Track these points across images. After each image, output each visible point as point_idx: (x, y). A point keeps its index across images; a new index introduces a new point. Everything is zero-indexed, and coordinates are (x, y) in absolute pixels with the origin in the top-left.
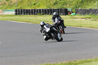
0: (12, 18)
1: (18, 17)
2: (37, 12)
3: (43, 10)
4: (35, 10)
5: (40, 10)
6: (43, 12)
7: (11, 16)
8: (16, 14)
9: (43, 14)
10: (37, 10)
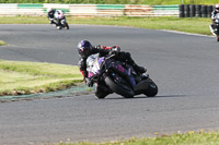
0: (173, 23)
1: (186, 22)
7: (170, 19)
8: (182, 16)
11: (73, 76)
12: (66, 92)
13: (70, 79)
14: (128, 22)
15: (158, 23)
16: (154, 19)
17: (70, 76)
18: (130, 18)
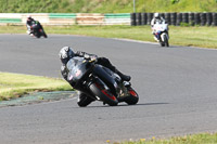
0: (125, 32)
1: (137, 30)
2: (181, 19)
3: (193, 14)
4: (175, 14)
5: (187, 15)
6: (193, 19)
7: (121, 27)
8: (134, 24)
9: (193, 25)
10: (181, 15)
11: (26, 85)
13: (23, 88)
14: (80, 31)
15: (109, 32)
16: (106, 28)
18: (81, 27)
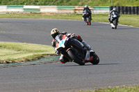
7: (104, 15)
12: (38, 61)
17: (40, 51)
18: (78, 15)
